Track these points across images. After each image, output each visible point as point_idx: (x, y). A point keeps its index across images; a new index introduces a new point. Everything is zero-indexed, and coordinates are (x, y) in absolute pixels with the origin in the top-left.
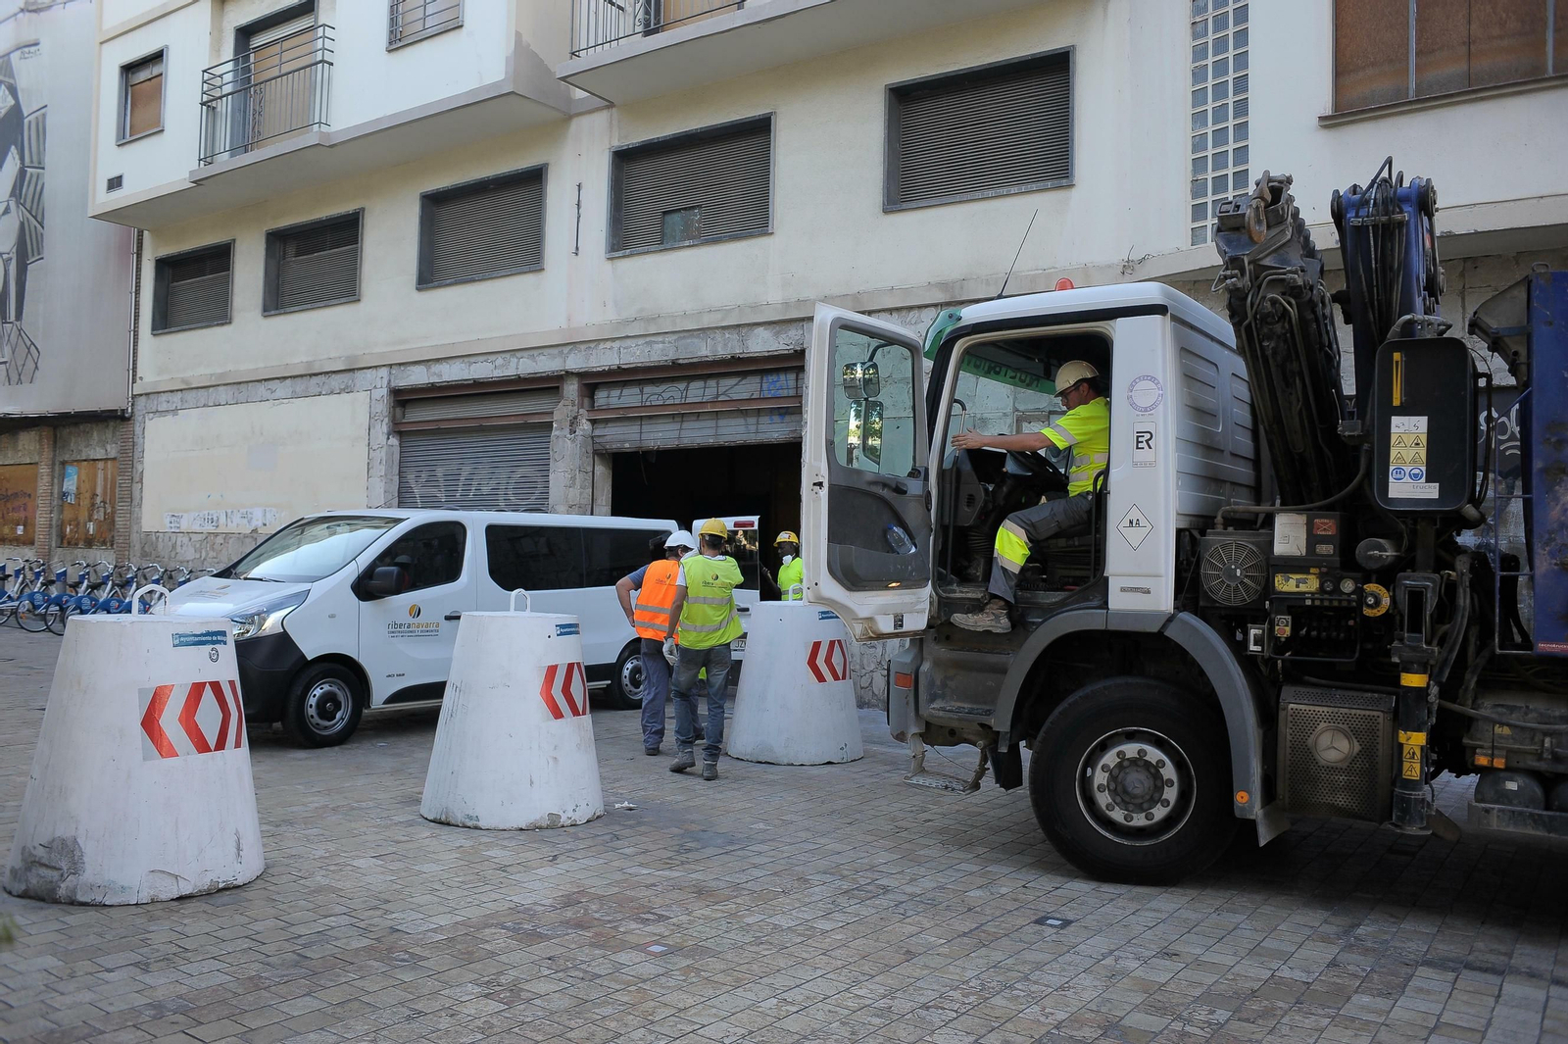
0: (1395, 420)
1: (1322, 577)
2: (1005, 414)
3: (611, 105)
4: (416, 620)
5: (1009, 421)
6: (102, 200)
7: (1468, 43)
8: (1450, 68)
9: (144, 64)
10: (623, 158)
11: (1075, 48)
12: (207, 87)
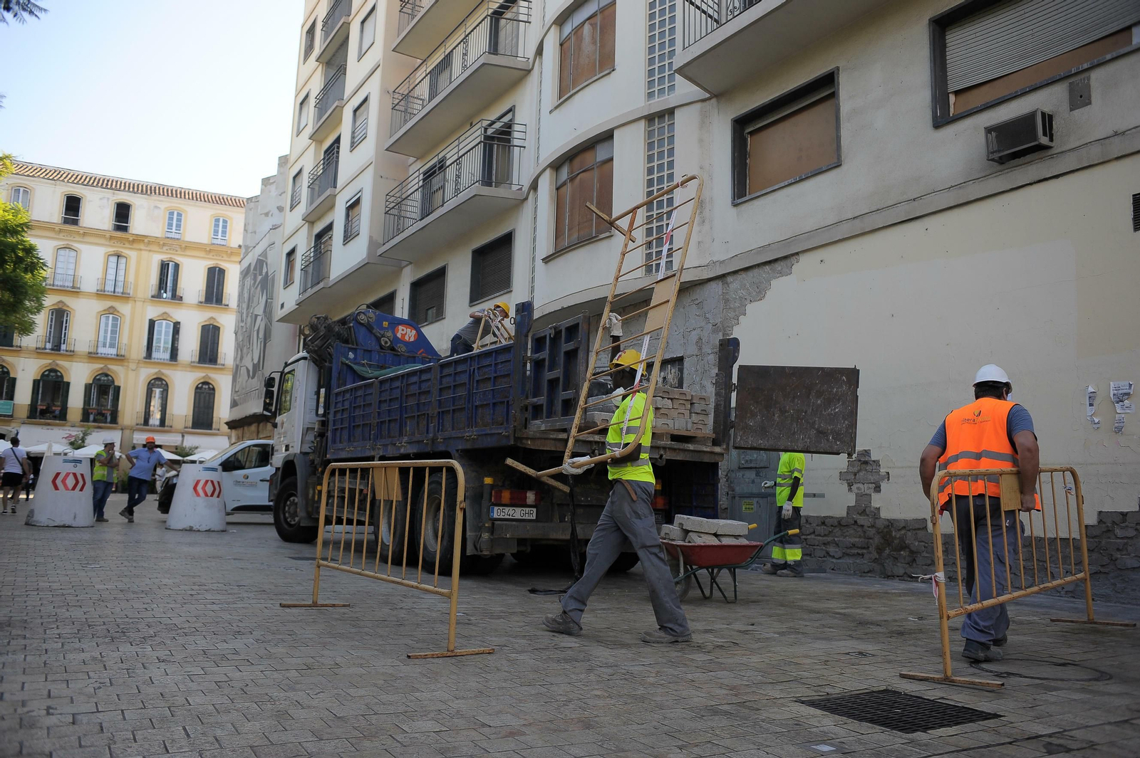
0: (321, 390)
3: (411, 263)
4: (246, 480)
6: (279, 313)
7: (579, 225)
8: (575, 236)
9: (291, 253)
10: (416, 286)
11: (514, 230)
12: (303, 262)
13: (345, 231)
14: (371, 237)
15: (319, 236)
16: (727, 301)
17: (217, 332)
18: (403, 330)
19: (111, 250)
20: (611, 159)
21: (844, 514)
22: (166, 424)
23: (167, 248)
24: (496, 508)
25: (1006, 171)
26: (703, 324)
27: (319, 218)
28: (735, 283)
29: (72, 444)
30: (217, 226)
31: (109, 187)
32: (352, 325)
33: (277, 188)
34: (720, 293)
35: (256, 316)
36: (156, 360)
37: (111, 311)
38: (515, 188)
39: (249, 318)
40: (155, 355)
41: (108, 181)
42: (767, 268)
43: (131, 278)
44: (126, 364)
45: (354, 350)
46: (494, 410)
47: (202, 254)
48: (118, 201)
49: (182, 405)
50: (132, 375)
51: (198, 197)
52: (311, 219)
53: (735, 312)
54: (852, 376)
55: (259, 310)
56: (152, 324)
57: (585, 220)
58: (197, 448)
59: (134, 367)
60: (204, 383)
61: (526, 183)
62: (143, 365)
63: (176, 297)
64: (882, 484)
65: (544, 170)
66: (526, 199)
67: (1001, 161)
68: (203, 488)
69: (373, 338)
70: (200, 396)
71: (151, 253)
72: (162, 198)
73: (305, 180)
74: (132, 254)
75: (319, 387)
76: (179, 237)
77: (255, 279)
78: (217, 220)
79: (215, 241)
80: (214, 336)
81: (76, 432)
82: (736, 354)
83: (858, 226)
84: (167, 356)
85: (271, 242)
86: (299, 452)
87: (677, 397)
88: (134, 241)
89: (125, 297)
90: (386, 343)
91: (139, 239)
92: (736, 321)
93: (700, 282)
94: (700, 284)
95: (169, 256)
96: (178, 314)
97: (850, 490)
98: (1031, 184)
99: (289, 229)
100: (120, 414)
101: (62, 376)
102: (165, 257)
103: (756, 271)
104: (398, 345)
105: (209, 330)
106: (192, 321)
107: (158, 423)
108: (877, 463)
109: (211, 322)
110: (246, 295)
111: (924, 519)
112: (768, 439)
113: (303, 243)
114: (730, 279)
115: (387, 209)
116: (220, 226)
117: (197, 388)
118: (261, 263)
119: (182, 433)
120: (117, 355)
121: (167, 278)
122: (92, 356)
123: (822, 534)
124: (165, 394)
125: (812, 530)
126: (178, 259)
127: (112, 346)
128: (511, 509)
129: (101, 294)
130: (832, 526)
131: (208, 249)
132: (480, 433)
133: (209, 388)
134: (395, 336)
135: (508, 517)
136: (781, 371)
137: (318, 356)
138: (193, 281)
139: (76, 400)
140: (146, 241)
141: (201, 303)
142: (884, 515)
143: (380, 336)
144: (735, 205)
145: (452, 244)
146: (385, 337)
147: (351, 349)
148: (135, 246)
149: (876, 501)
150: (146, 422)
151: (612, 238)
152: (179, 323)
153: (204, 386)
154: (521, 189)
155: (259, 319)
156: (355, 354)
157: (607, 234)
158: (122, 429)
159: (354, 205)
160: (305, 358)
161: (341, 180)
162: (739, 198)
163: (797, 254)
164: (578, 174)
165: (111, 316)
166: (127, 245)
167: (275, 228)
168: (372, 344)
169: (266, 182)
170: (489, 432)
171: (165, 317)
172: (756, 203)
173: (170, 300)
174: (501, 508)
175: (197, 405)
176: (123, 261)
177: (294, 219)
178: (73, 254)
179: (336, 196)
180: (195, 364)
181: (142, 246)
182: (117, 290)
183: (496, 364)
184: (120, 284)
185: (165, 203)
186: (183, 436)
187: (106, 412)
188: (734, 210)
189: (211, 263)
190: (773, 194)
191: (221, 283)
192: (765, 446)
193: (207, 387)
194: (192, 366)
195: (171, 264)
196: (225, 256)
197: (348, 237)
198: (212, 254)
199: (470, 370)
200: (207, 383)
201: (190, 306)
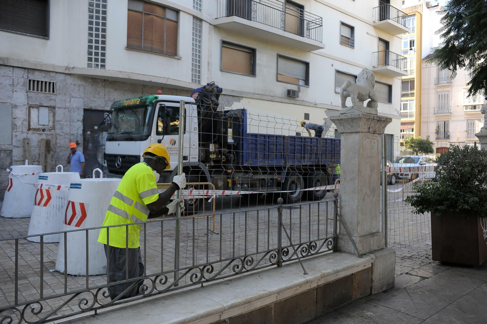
0: (229, 129)
1: (216, 155)
2: (24, 105)
5: (26, 107)
7: (152, 41)
8: (149, 45)
25: (289, 99)
42: (231, 97)
57: (156, 41)
103: (228, 96)
144: (221, 71)
157: (179, 58)
163: (242, 97)
164: (152, 15)
190: (235, 74)
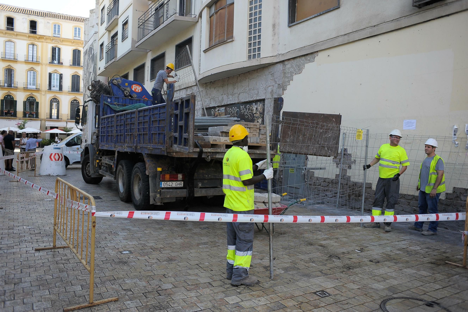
3: (151, 50)
4: (78, 150)
6: (99, 72)
7: (219, 35)
8: (218, 40)
9: (102, 45)
10: (153, 61)
11: (193, 36)
12: (107, 49)
13: (122, 35)
14: (133, 39)
15: (113, 37)
16: (285, 73)
17: (79, 78)
18: (135, 87)
19: (30, 42)
20: (233, 3)
21: (334, 177)
22: (59, 118)
23: (54, 41)
24: (163, 183)
25: (422, 12)
26: (274, 84)
27: (113, 29)
28: (288, 65)
29: (19, 127)
30: (76, 31)
31: (26, 13)
32: (110, 85)
33: (96, 15)
34: (282, 69)
35: (90, 72)
36: (53, 91)
37: (32, 69)
38: (193, 16)
39: (88, 73)
40: (52, 88)
41: (26, 10)
42: (303, 58)
43: (39, 55)
44: (40, 92)
45: (111, 98)
46: (159, 137)
47: (70, 44)
48: (31, 20)
49: (66, 110)
50: (43, 97)
51: (67, 18)
52: (109, 29)
53: (288, 79)
54: (338, 118)
55: (91, 70)
56: (50, 75)
57: (222, 33)
58: (73, 128)
59: (44, 94)
60: (74, 100)
61: (197, 14)
62: (48, 93)
63: (59, 63)
64: (352, 165)
65: (204, 8)
66: (198, 22)
67: (420, 7)
68: (54, 157)
69: (121, 91)
70: (73, 105)
71: (47, 43)
72: (50, 18)
73: (106, 11)
74: (39, 44)
75: (96, 115)
76: (59, 36)
77: (89, 56)
78: (76, 29)
79: (76, 38)
80: (78, 80)
81: (21, 122)
82: (282, 106)
83: (346, 39)
84: (58, 89)
85: (95, 39)
86: (90, 144)
87: (252, 127)
88: (39, 38)
89: (37, 63)
90: (127, 93)
91: (42, 37)
92: (289, 83)
93: (273, 64)
94: (273, 65)
95: (56, 45)
96: (61, 70)
97: (337, 167)
98: (434, 19)
99: (100, 34)
100: (39, 114)
101: (13, 98)
102: (54, 45)
103: (298, 59)
104: (133, 94)
105: (75, 77)
106: (68, 73)
107: (56, 117)
108: (350, 155)
109: (76, 74)
110: (86, 63)
111: (371, 183)
112: (296, 148)
113: (106, 41)
114: (286, 63)
115: (139, 26)
116: (77, 31)
117: (71, 102)
118: (91, 49)
119: (66, 122)
120: (36, 89)
121: (55, 54)
122: (25, 89)
123: (324, 186)
124: (58, 105)
125: (319, 184)
126: (60, 46)
127: (34, 85)
128: (171, 182)
129: (27, 62)
130: (328, 182)
131: (72, 42)
132: (154, 147)
133: (77, 102)
134: (131, 90)
135: (169, 186)
136: (304, 114)
137: (95, 99)
138: (67, 56)
139: (20, 108)
140: (45, 38)
141: (71, 65)
142: (352, 179)
143: (124, 90)
144: (290, 27)
145: (167, 42)
146: (126, 90)
147: (108, 97)
148: (40, 40)
149: (349, 173)
150: (51, 117)
151: (233, 42)
152: (62, 74)
153: (74, 102)
154: (195, 17)
155: (91, 74)
156: (111, 99)
157: (231, 40)
158: (41, 120)
159: (125, 24)
160: (91, 100)
161: (120, 12)
162: (291, 23)
163: (317, 52)
164: (219, 10)
165: (32, 71)
166: (37, 40)
167: (96, 33)
168: (120, 94)
169: (92, 11)
170: (157, 147)
171: (56, 72)
172: (299, 26)
173: (57, 64)
174: (166, 182)
175: (72, 110)
176: (35, 47)
177: (102, 29)
178: (13, 44)
179: (118, 19)
180: (70, 92)
181: (43, 40)
182: (33, 60)
183: (160, 114)
184: (35, 57)
185: (53, 21)
186: (67, 123)
187: (33, 113)
188: (289, 29)
189: (74, 48)
190: (307, 21)
191: (79, 56)
192: (294, 151)
193: (76, 102)
194: (69, 93)
195: (56, 48)
196: (80, 44)
197: (124, 38)
198: (74, 44)
199: (149, 115)
200: (76, 100)
201: (66, 67)
